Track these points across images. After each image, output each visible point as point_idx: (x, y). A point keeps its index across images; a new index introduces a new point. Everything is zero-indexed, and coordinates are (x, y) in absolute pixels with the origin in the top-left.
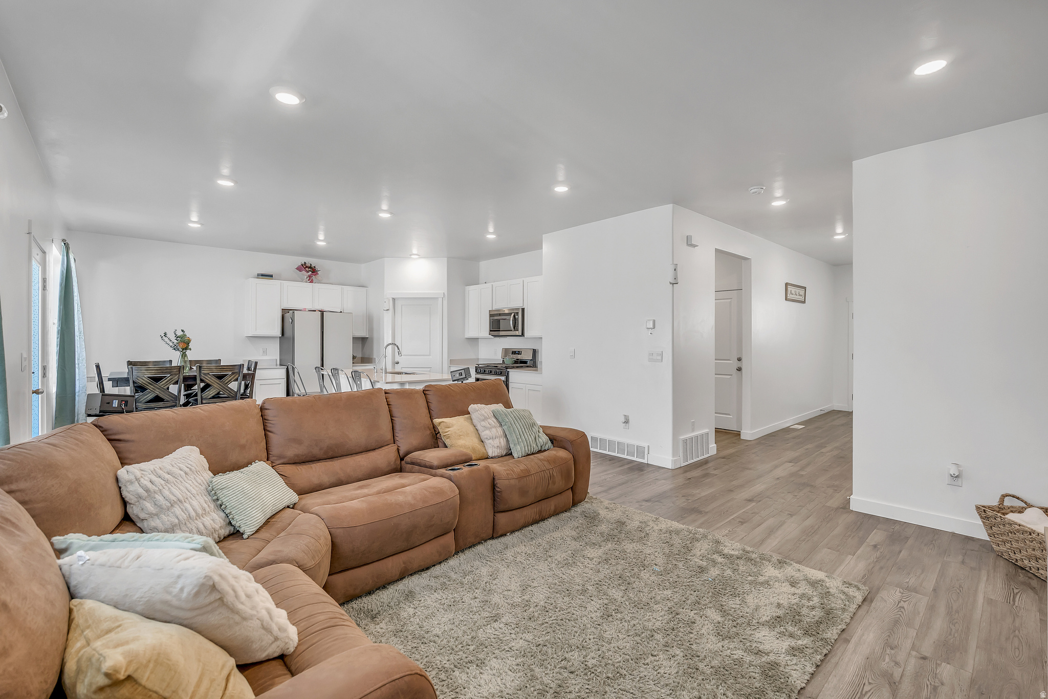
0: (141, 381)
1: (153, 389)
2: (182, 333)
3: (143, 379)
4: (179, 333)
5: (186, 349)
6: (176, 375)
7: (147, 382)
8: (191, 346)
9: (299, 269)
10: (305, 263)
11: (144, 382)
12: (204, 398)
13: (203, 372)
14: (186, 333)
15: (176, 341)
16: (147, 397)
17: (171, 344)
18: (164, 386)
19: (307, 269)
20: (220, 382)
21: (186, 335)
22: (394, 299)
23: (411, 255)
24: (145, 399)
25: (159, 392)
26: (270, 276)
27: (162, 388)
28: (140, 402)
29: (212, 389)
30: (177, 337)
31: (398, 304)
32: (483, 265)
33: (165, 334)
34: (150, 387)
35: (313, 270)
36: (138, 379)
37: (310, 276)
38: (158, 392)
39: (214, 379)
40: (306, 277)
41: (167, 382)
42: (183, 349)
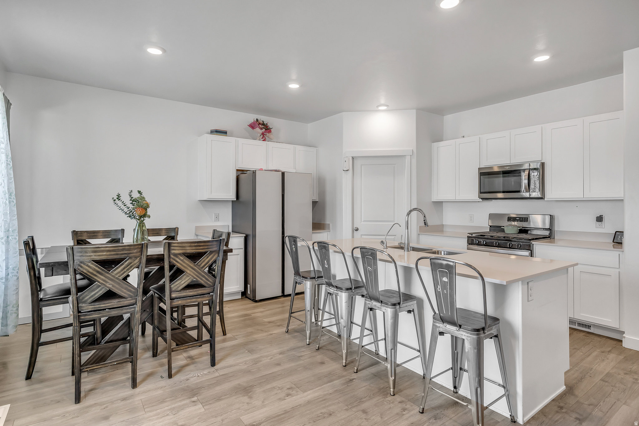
0: (86, 269)
1: (104, 281)
2: (138, 195)
3: (89, 267)
4: (136, 195)
5: (145, 215)
6: (136, 257)
7: (94, 270)
8: (149, 211)
9: (252, 126)
10: (257, 120)
11: (91, 270)
12: (173, 289)
13: (173, 252)
14: (144, 195)
15: (131, 206)
16: (95, 294)
17: (126, 210)
18: (119, 275)
19: (260, 126)
20: (195, 266)
21: (144, 198)
22: (353, 158)
23: (378, 107)
24: (92, 296)
25: (113, 286)
26: (224, 133)
27: (117, 278)
28: (85, 302)
29: (185, 277)
30: (133, 201)
31: (358, 163)
32: (449, 119)
33: (119, 197)
34: (100, 278)
35: (267, 128)
36: (81, 267)
37: (263, 134)
38: (110, 286)
39: (187, 261)
40: (259, 135)
41: (124, 269)
42: (141, 217)
